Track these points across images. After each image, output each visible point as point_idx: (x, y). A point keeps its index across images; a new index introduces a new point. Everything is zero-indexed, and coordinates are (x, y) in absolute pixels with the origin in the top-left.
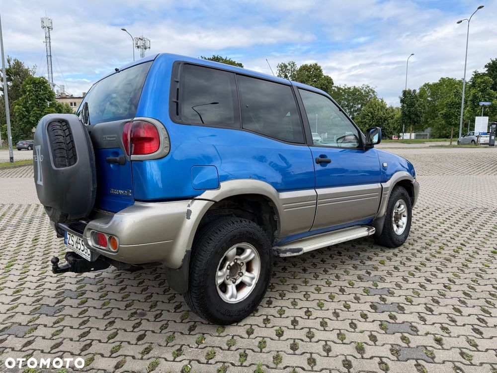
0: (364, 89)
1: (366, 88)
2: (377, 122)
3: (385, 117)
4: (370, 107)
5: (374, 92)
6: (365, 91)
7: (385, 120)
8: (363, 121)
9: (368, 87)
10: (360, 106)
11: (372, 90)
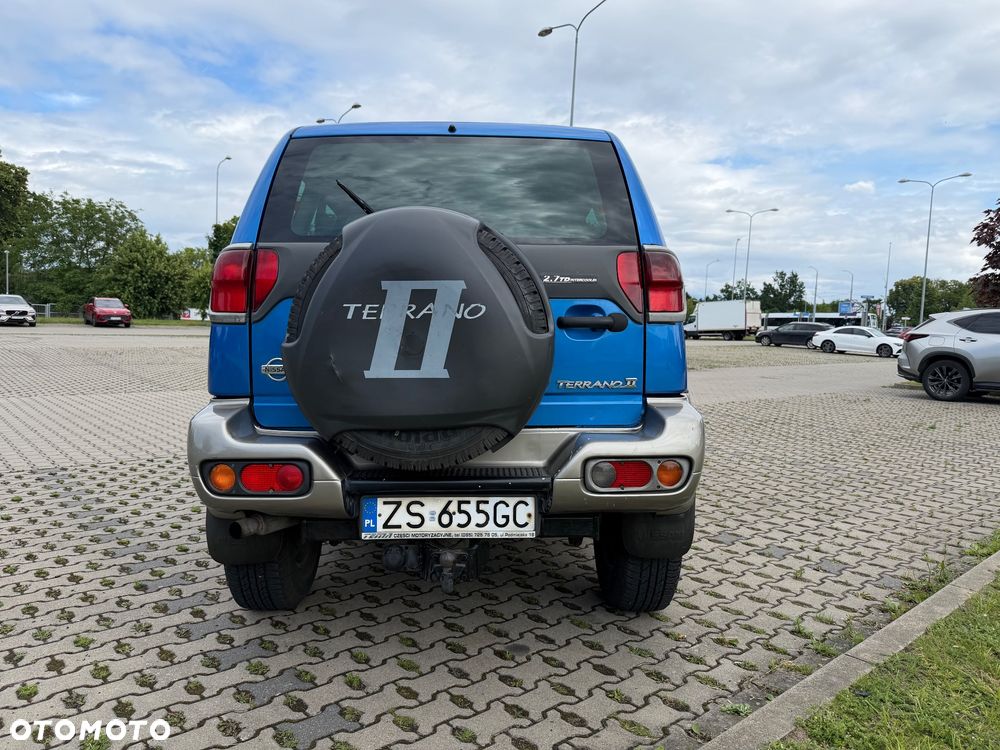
0: (113, 208)
1: (117, 208)
2: (151, 282)
3: (168, 274)
4: (134, 249)
5: (134, 219)
6: (116, 213)
7: (168, 279)
8: (118, 277)
9: (122, 206)
10: (102, 244)
11: (130, 213)
